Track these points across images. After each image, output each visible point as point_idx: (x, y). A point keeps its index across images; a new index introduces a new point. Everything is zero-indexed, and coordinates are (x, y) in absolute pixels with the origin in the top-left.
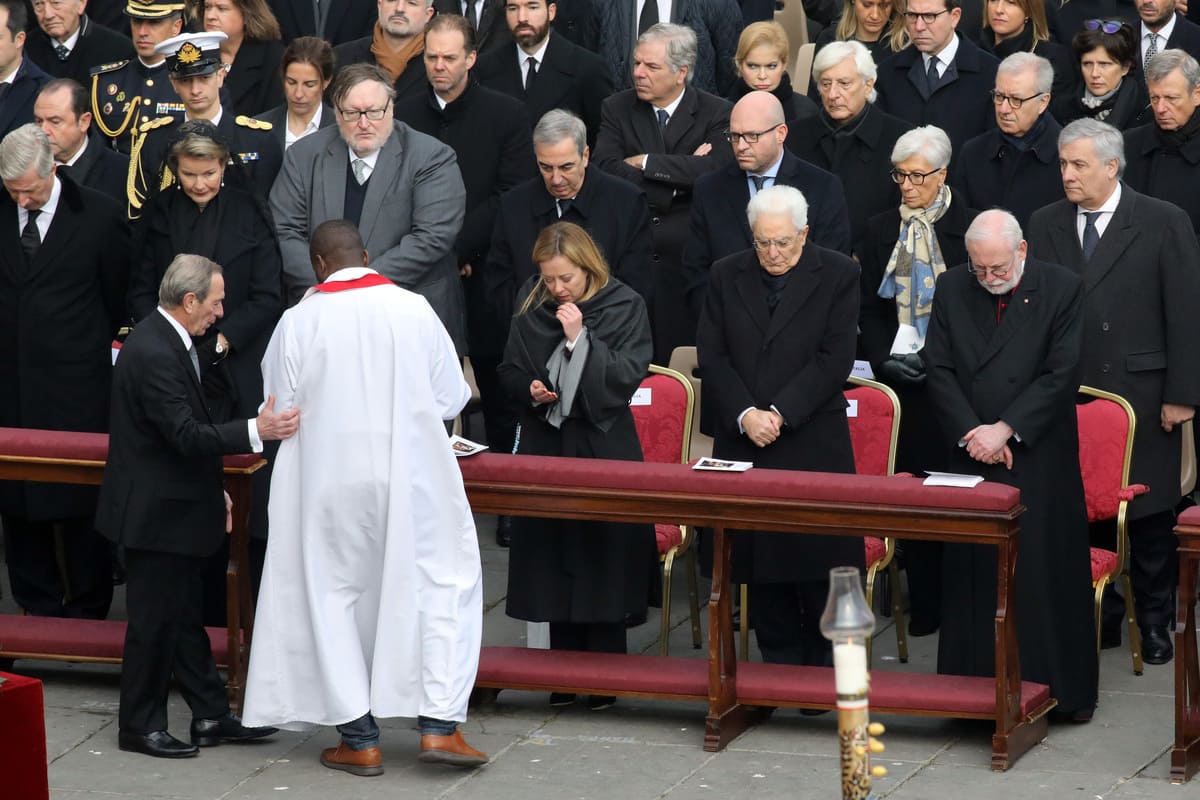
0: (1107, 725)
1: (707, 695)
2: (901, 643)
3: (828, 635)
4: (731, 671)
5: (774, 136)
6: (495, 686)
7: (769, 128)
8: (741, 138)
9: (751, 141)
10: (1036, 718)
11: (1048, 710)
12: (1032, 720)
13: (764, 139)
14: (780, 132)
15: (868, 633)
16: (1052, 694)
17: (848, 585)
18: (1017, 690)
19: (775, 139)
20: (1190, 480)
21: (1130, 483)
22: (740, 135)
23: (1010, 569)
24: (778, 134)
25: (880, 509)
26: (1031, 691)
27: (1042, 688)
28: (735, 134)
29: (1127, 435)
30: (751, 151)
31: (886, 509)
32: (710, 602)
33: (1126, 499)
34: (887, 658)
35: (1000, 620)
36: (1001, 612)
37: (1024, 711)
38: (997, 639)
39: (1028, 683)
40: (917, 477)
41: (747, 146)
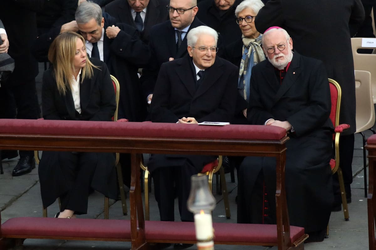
0: (334, 247)
1: (131, 238)
2: (227, 209)
3: (192, 209)
4: (142, 225)
5: (191, 12)
6: (22, 237)
7: (189, 8)
8: (175, 11)
9: (180, 13)
10: (298, 244)
11: (304, 240)
12: (296, 245)
13: (186, 13)
14: (194, 10)
15: (212, 208)
16: (306, 232)
17: (201, 184)
18: (287, 230)
19: (191, 14)
20: (371, 122)
21: (340, 123)
22: (175, 9)
23: (282, 169)
24: (193, 11)
25: (215, 141)
26: (295, 231)
27: (300, 229)
28: (172, 8)
29: (337, 99)
30: (179, 18)
31: (218, 141)
32: (130, 191)
33: (339, 132)
34: (221, 216)
35: (278, 195)
36: (279, 192)
37: (292, 241)
38: (277, 205)
39: (294, 227)
40: (232, 124)
41: (177, 15)
